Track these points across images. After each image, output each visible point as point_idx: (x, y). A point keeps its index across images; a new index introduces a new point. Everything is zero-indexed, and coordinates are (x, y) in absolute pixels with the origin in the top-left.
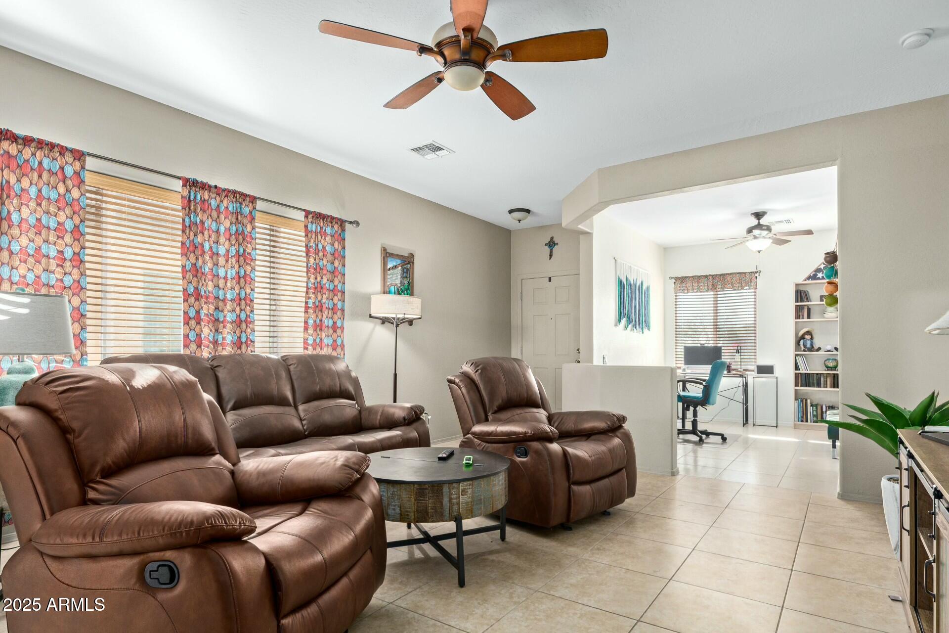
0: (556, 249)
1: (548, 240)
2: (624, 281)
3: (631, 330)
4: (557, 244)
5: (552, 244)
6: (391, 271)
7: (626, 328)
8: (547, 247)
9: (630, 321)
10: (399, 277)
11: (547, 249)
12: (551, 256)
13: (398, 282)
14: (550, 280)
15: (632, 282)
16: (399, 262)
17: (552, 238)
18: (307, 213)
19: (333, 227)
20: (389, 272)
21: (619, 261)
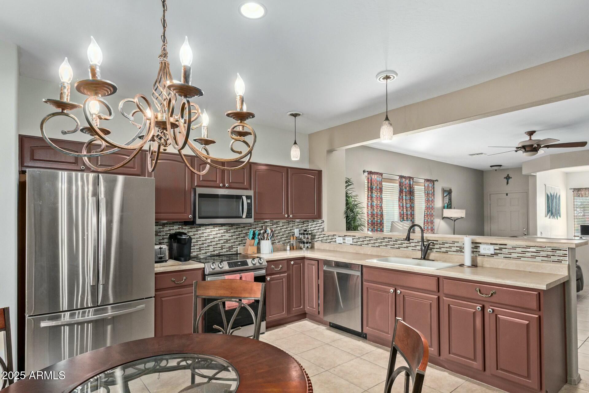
0: (510, 180)
1: (506, 176)
2: (549, 194)
3: (552, 218)
4: (511, 178)
5: (508, 178)
6: (445, 197)
7: (550, 218)
8: (505, 179)
9: (552, 214)
10: (448, 199)
11: (506, 180)
12: (507, 183)
13: (447, 202)
14: (507, 195)
15: (552, 195)
16: (447, 193)
17: (508, 175)
18: (425, 180)
19: (431, 184)
20: (445, 198)
21: (547, 185)
